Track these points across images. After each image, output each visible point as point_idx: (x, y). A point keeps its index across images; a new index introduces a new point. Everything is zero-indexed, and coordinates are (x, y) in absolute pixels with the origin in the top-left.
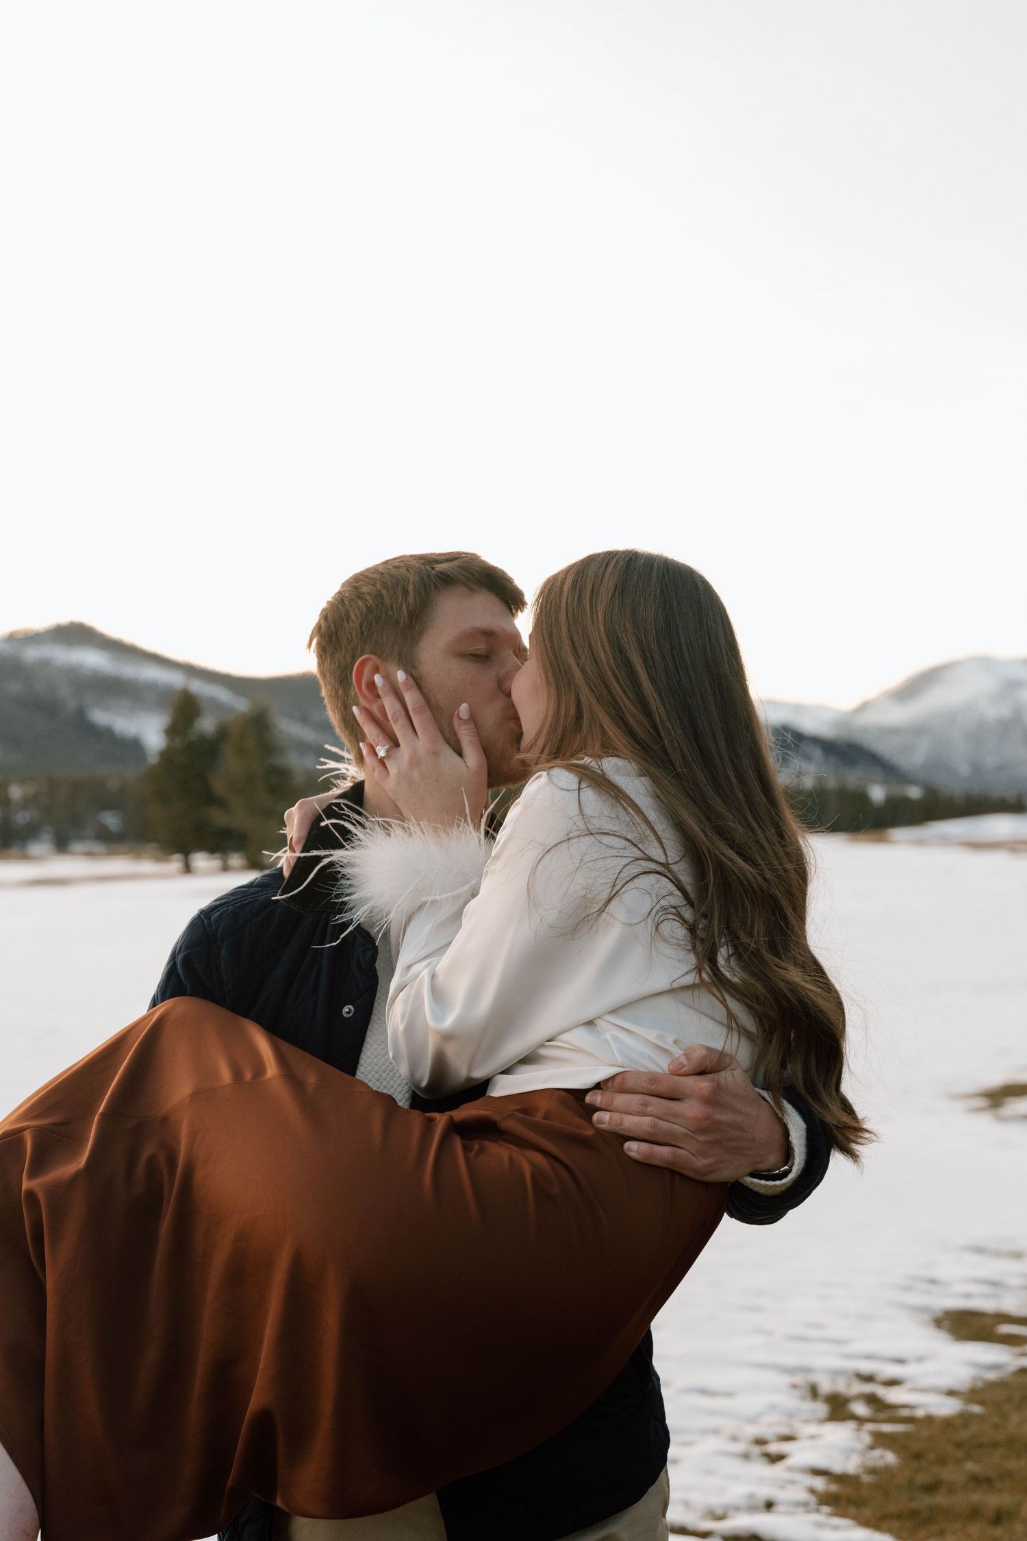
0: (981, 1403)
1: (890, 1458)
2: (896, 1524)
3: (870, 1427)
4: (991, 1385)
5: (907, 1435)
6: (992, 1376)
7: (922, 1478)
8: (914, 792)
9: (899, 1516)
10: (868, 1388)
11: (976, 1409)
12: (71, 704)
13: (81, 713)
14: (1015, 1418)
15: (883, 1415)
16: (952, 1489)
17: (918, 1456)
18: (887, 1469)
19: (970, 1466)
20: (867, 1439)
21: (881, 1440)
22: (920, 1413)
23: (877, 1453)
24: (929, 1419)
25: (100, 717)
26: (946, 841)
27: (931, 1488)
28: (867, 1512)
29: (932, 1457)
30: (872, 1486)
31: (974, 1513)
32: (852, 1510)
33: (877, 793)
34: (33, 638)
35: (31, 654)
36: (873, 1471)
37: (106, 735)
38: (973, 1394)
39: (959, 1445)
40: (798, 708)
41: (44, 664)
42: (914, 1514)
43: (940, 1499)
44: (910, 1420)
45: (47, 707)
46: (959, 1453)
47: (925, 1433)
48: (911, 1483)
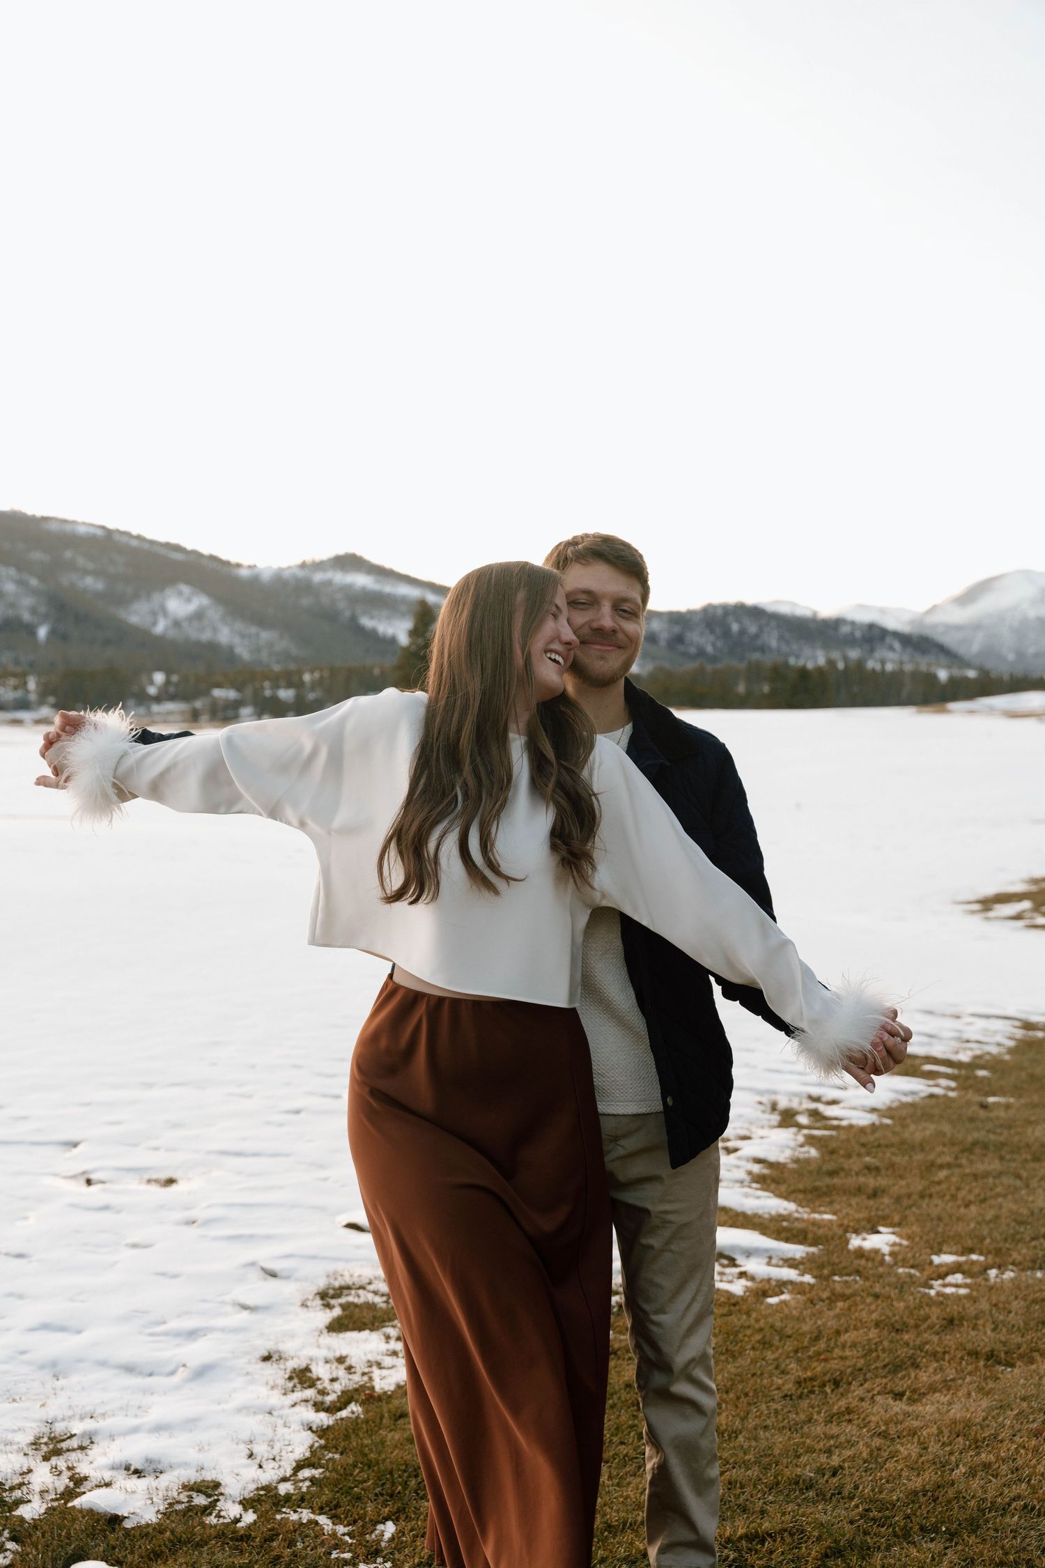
0: (891, 1118)
1: (814, 1152)
2: (801, 1196)
3: (805, 1131)
4: (904, 1105)
5: (831, 1137)
6: (909, 1099)
7: (830, 1166)
8: (972, 674)
9: (804, 1191)
10: (813, 1106)
11: (888, 1121)
12: (347, 614)
13: (354, 619)
14: (912, 1127)
15: (818, 1125)
16: (848, 1173)
17: (832, 1152)
18: (808, 1161)
19: (867, 1159)
20: (801, 1139)
21: (811, 1140)
22: (844, 1123)
23: (806, 1149)
24: (851, 1127)
25: (367, 622)
26: (991, 711)
27: (832, 1174)
28: (783, 1188)
29: (842, 1152)
30: (794, 1171)
31: (859, 1190)
32: (773, 1186)
33: (943, 675)
34: (319, 566)
35: (318, 577)
36: (797, 1161)
37: (372, 635)
38: (889, 1112)
39: (863, 1145)
40: (883, 611)
41: (329, 583)
42: (816, 1189)
43: (836, 1181)
44: (837, 1128)
45: (331, 616)
46: (863, 1150)
47: (843, 1136)
48: (820, 1168)
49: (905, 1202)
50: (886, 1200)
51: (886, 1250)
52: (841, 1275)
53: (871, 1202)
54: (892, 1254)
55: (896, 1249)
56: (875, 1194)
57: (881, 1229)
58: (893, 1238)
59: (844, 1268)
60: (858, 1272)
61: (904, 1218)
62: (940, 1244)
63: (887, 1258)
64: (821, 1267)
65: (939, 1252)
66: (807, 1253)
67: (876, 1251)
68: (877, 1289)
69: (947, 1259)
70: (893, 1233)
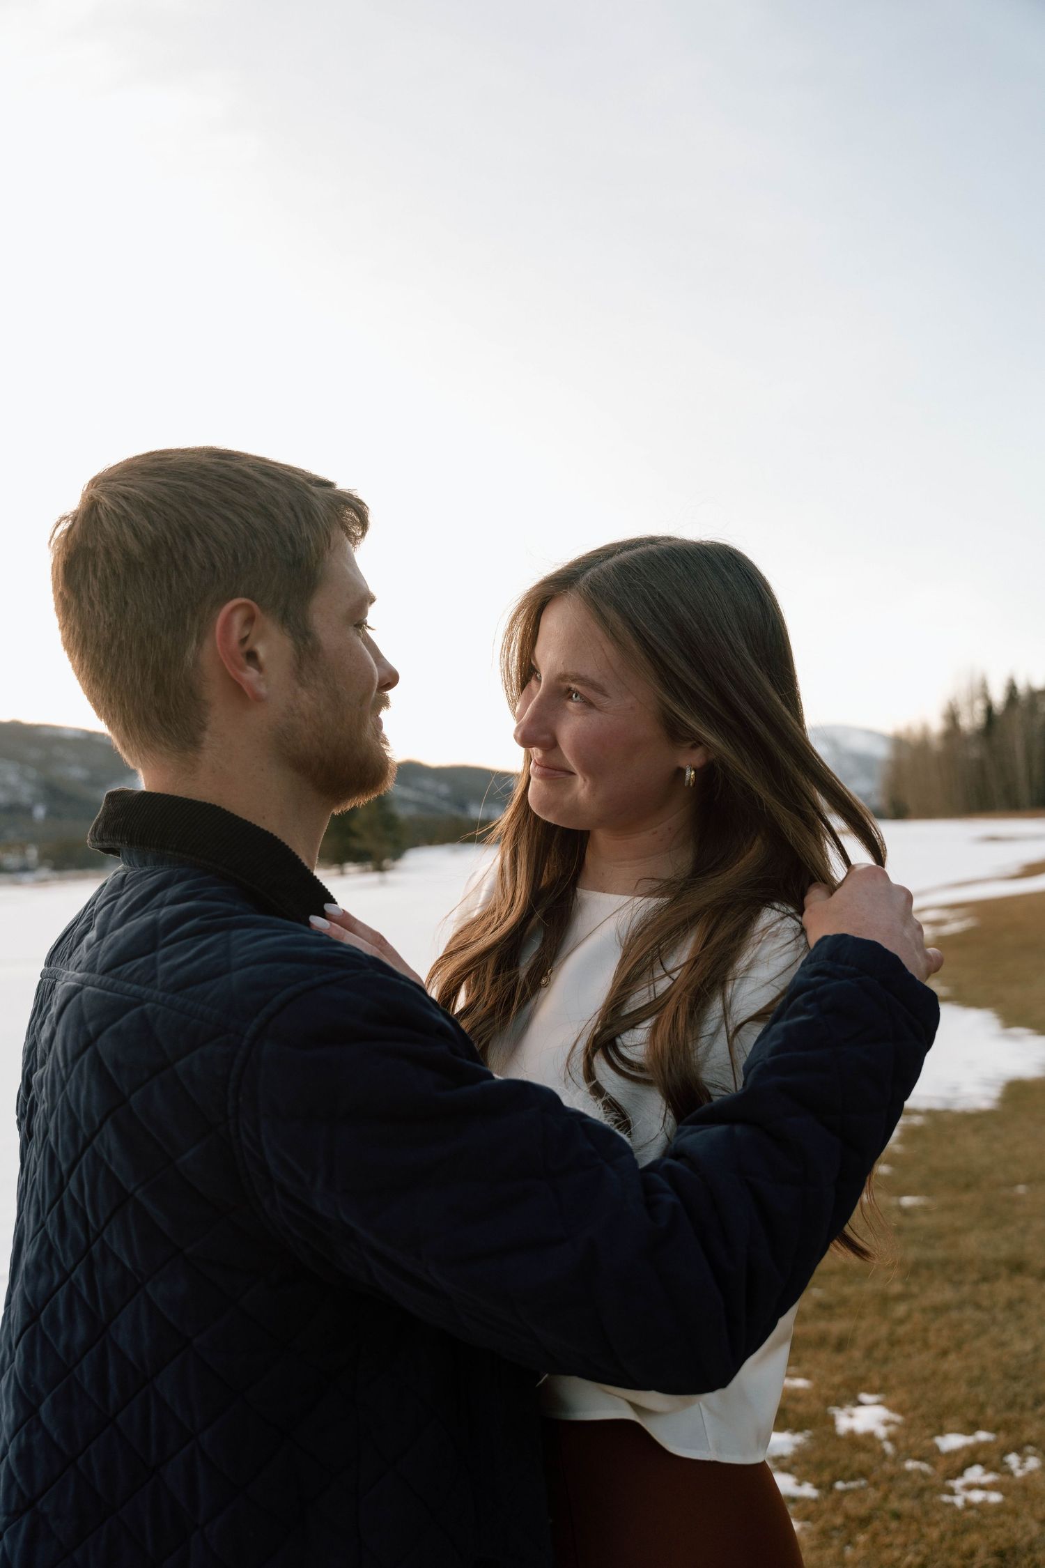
49: (878, 1354)
50: (857, 1354)
51: (881, 1432)
52: (845, 1481)
53: (840, 1359)
54: (892, 1438)
55: (892, 1428)
56: (841, 1345)
57: (864, 1397)
58: (881, 1413)
59: (846, 1468)
60: (862, 1474)
61: (885, 1378)
62: (940, 1417)
63: (888, 1447)
64: (820, 1466)
65: (941, 1432)
66: (797, 1446)
67: (870, 1436)
68: (894, 1504)
69: (952, 1442)
70: (878, 1403)
